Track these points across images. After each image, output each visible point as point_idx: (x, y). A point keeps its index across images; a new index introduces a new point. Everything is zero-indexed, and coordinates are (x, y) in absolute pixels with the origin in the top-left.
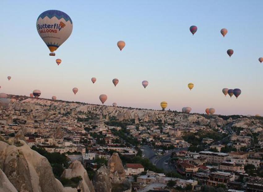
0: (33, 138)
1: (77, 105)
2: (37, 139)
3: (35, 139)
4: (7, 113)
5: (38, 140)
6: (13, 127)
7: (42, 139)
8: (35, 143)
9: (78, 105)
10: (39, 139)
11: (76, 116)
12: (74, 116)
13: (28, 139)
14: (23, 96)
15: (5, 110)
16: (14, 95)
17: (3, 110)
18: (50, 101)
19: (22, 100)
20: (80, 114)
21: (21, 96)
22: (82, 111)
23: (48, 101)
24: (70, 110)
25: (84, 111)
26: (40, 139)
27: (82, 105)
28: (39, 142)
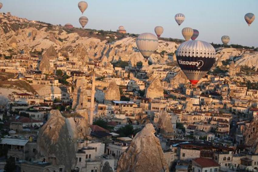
0: (212, 155)
1: (236, 53)
2: (221, 156)
3: (217, 158)
4: (98, 72)
5: (225, 159)
6: (124, 109)
7: (234, 158)
8: (218, 167)
9: (239, 52)
10: (227, 156)
11: (239, 77)
12: (235, 78)
13: (198, 156)
14: (115, 32)
15: (93, 66)
16: (96, 31)
17: (90, 66)
18: (174, 44)
19: (114, 40)
20: (247, 74)
21: (111, 32)
22: (250, 66)
23: (168, 42)
24: (221, 64)
25: (254, 67)
26: (229, 159)
27: (249, 52)
28: (226, 165)
